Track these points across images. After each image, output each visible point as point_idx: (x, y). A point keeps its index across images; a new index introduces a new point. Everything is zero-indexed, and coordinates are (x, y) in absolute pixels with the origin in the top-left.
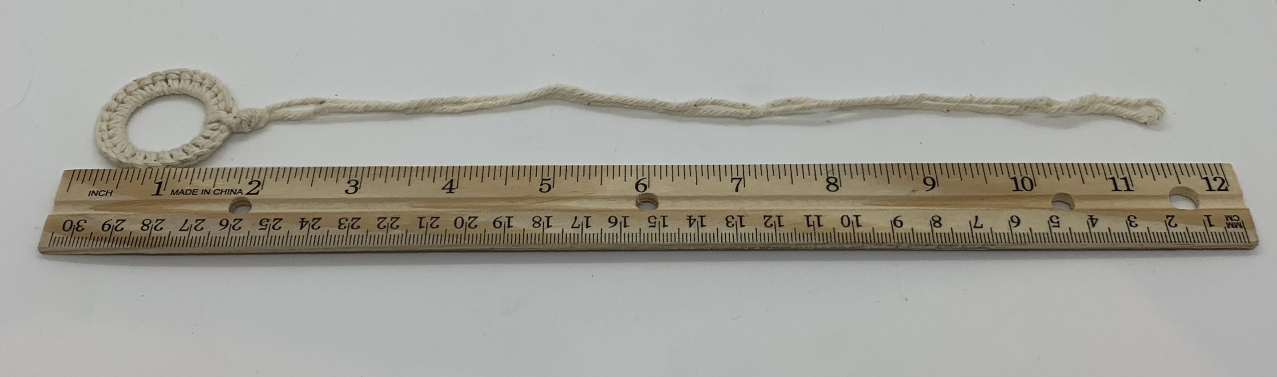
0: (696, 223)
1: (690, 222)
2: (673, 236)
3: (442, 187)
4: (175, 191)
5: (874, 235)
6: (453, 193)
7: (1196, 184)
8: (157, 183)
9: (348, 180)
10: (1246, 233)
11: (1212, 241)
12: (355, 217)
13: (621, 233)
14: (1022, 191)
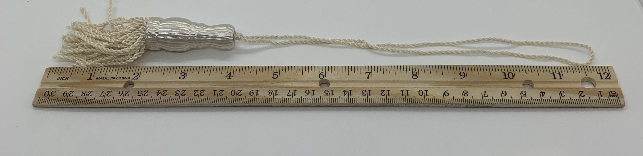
0: (348, 93)
1: (345, 93)
2: (336, 100)
3: (225, 76)
4: (98, 78)
5: (434, 100)
6: (231, 79)
7: (595, 76)
8: (89, 74)
9: (181, 73)
10: (619, 100)
11: (602, 103)
12: (183, 90)
13: (311, 98)
14: (508, 79)
